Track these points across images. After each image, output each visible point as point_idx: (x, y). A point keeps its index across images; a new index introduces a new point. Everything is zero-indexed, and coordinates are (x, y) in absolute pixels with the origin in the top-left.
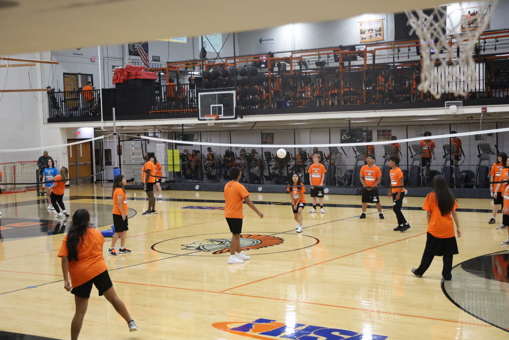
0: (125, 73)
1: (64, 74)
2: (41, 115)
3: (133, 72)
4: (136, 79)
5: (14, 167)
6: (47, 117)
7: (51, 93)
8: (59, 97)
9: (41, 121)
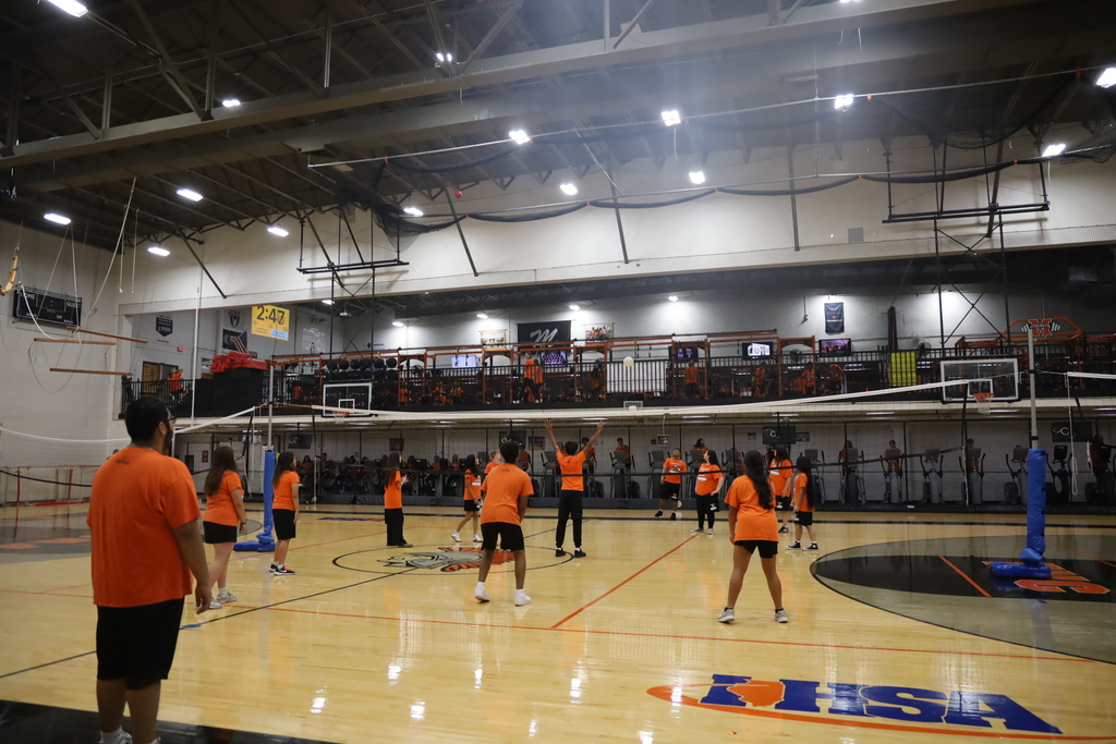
0: (228, 361)
1: (144, 362)
2: (110, 410)
3: (238, 360)
4: (242, 368)
5: (71, 471)
6: (119, 412)
7: (126, 382)
8: (136, 389)
9: (110, 417)
